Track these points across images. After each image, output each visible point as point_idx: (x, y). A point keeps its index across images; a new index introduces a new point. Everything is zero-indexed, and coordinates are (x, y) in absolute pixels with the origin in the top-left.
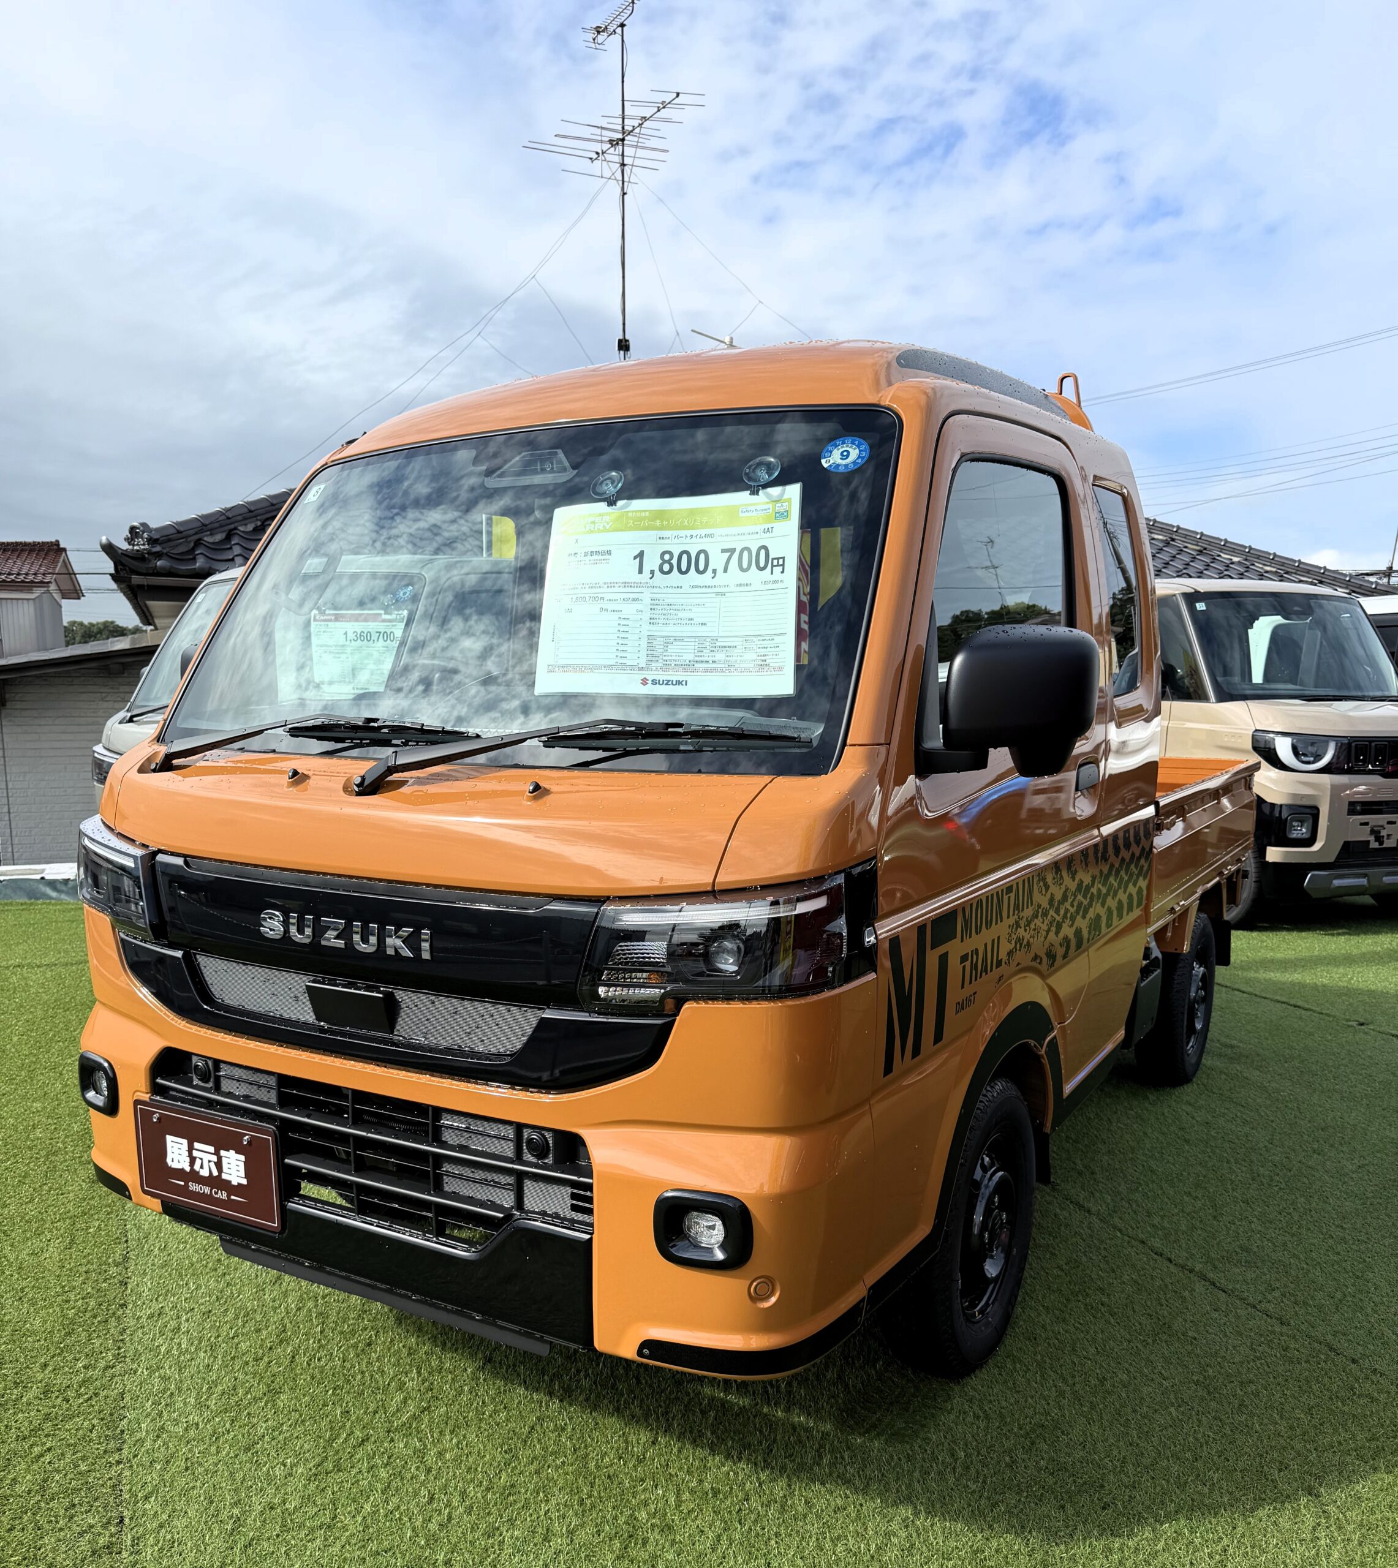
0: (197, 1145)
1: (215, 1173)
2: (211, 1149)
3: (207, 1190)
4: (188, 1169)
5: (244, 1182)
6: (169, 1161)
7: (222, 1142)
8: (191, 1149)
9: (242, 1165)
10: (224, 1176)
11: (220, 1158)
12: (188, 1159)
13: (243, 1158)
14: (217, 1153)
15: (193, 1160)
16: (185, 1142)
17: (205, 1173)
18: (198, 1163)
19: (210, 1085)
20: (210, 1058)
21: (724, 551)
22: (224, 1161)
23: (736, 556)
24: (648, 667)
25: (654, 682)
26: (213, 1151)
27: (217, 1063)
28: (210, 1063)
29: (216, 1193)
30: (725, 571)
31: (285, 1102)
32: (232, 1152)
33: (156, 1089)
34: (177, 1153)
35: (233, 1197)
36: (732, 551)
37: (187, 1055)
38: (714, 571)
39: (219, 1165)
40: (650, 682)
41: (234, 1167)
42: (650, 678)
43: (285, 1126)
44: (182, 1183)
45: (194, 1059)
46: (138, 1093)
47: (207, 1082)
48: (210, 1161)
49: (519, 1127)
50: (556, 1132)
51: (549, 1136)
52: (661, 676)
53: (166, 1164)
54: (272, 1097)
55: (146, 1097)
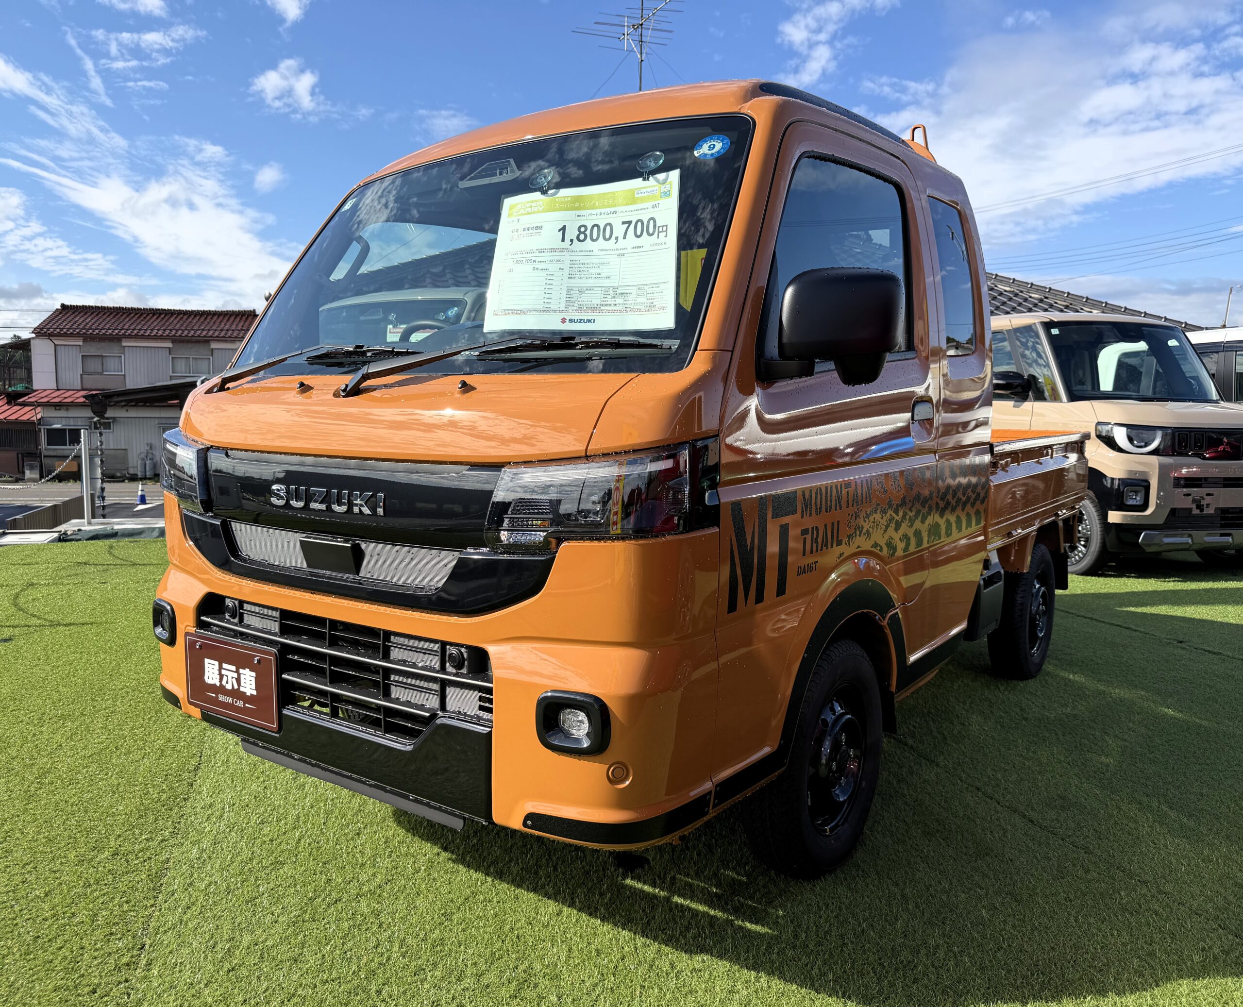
0: (225, 666)
1: (236, 687)
2: (233, 668)
3: (230, 700)
4: (218, 684)
5: (255, 693)
6: (206, 678)
7: (241, 662)
8: (221, 668)
9: (253, 680)
10: (242, 689)
11: (239, 675)
12: (218, 677)
13: (254, 674)
14: (237, 671)
15: (221, 676)
16: (217, 663)
17: (229, 687)
18: (225, 678)
19: (236, 620)
20: (236, 599)
21: (623, 223)
22: (242, 677)
23: (632, 226)
24: (566, 310)
25: (571, 321)
26: (235, 670)
27: (241, 603)
28: (237, 603)
29: (236, 702)
30: (625, 238)
31: (285, 630)
32: (247, 670)
33: (201, 625)
34: (211, 671)
35: (247, 705)
36: (630, 223)
37: (222, 598)
38: (617, 238)
39: (238, 680)
40: (567, 321)
41: (248, 683)
42: (568, 318)
43: (285, 649)
44: (214, 695)
45: (228, 601)
46: (188, 628)
47: (234, 618)
48: (232, 678)
49: (444, 644)
50: (468, 647)
51: (464, 650)
52: (576, 317)
53: (204, 680)
54: (275, 627)
55: (193, 630)
